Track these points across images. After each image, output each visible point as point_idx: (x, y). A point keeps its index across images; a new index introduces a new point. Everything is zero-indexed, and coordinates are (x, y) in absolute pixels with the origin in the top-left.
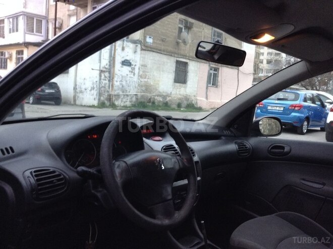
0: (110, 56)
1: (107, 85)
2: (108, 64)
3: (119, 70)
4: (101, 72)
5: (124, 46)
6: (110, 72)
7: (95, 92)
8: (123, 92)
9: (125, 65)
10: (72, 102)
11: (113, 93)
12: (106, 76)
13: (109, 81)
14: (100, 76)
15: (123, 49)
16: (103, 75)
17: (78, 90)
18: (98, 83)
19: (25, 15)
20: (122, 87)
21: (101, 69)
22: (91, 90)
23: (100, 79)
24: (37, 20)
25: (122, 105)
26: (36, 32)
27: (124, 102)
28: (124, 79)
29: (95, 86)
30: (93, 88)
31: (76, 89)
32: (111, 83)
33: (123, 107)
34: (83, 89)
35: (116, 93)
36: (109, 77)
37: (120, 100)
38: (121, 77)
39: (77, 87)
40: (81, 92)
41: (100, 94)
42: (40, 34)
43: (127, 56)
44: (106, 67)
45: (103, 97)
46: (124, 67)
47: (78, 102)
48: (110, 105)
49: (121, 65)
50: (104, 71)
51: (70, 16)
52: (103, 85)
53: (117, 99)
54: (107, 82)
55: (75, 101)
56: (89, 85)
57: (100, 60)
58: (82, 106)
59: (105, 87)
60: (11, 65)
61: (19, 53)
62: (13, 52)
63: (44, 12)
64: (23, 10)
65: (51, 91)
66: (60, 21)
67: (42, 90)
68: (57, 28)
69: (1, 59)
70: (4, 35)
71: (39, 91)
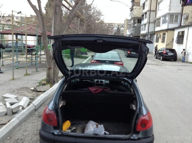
19: (169, 14)
40: (188, 54)
42: (177, 23)
58: (187, 62)
60: (160, 40)
61: (164, 34)
62: (162, 34)
63: (180, 11)
64: (169, 12)
65: (171, 54)
66: (187, 15)
67: (166, 53)
68: (185, 19)
69: (157, 37)
70: (160, 25)
71: (165, 54)
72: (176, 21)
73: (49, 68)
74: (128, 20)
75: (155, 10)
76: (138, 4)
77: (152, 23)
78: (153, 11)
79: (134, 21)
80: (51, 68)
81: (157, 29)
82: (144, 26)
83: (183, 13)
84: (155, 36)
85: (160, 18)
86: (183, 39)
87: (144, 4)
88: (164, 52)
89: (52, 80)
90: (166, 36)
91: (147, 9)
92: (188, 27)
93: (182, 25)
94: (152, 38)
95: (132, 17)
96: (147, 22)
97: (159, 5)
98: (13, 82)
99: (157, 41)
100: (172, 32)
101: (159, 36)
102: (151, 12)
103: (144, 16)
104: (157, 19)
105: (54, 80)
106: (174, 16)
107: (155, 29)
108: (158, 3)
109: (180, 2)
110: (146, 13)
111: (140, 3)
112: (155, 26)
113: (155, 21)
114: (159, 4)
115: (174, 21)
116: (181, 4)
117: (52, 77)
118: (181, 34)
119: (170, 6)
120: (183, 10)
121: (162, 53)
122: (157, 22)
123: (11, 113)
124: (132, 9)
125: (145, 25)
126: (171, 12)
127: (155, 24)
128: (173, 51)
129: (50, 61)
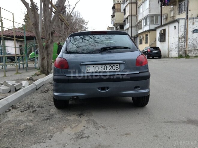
0: (185, 29)
1: (183, 45)
2: (184, 33)
3: (191, 36)
4: (180, 38)
5: (194, 22)
6: (185, 38)
7: (177, 50)
8: (194, 48)
9: (195, 32)
10: (167, 56)
11: (187, 49)
12: (183, 40)
13: (184, 43)
14: (179, 41)
15: (193, 24)
16: (180, 40)
17: (170, 50)
18: (178, 45)
19: (150, 16)
20: (194, 45)
21: (179, 37)
22: (175, 49)
23: (179, 43)
24: (156, 17)
25: (194, 55)
26: (156, 23)
27: (195, 54)
28: (194, 40)
29: (177, 47)
30: (176, 48)
31: (169, 49)
32: (186, 44)
33: (194, 57)
34: (172, 49)
35: (189, 49)
36: (184, 41)
37: (192, 53)
38: (192, 39)
39: (169, 48)
40: (171, 51)
41: (179, 51)
42: (157, 24)
43: (196, 27)
44: (183, 35)
45: (181, 52)
46: (194, 33)
47: (170, 56)
48: (186, 56)
49: (192, 33)
50: (181, 38)
51: (171, 11)
52: (181, 45)
53: (190, 53)
54: (183, 43)
55: (168, 56)
56: (174, 46)
57: (179, 32)
58: (171, 58)
59: (182, 46)
60: (144, 42)
61: (147, 35)
62: (145, 35)
63: (159, 12)
64: (149, 14)
65: (156, 52)
66: (166, 15)
67: (151, 51)
68: (165, 19)
69: (140, 39)
70: (142, 28)
71: (149, 52)
72: (157, 22)
73: (43, 58)
74: (110, 28)
75: (136, 14)
76: (119, 10)
77: (134, 27)
78: (134, 15)
79: (117, 27)
80: (45, 58)
81: (140, 31)
82: (127, 31)
83: (162, 14)
84: (139, 38)
85: (142, 21)
86: (165, 37)
87: (124, 10)
88: (149, 50)
89: (46, 70)
90: (149, 37)
91: (128, 14)
92: (168, 25)
93: (162, 24)
94: (135, 41)
95: (114, 23)
96: (130, 27)
97: (139, 9)
98: (6, 78)
99: (141, 43)
100: (154, 32)
101: (142, 38)
102: (132, 17)
103: (126, 21)
104: (138, 22)
105: (48, 71)
106: (154, 17)
107: (137, 32)
108: (137, 7)
109: (159, 3)
110: (127, 18)
111: (120, 9)
112: (137, 30)
113: (137, 25)
114: (139, 7)
115: (155, 23)
116: (159, 4)
117: (46, 68)
118: (162, 32)
119: (149, 8)
120: (162, 11)
121: (147, 51)
122: (138, 25)
123: (15, 91)
124: (113, 16)
125: (128, 29)
126: (151, 14)
127: (137, 28)
128: (157, 48)
129: (43, 51)
